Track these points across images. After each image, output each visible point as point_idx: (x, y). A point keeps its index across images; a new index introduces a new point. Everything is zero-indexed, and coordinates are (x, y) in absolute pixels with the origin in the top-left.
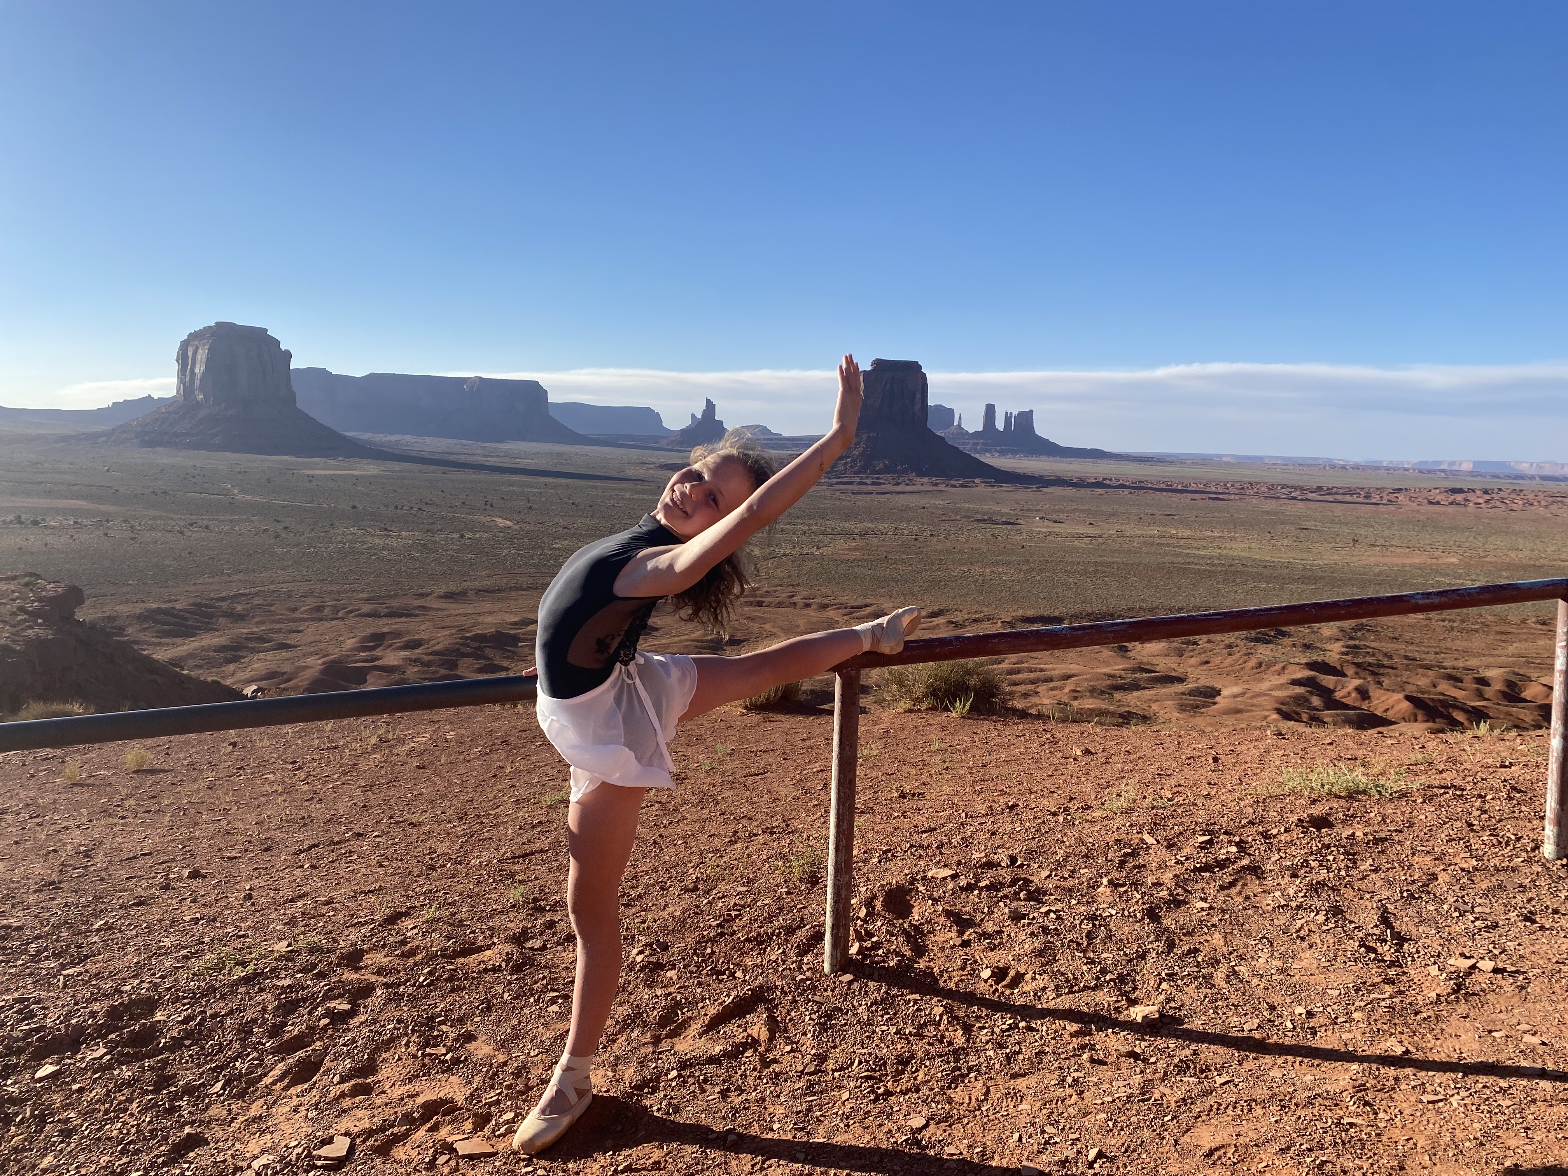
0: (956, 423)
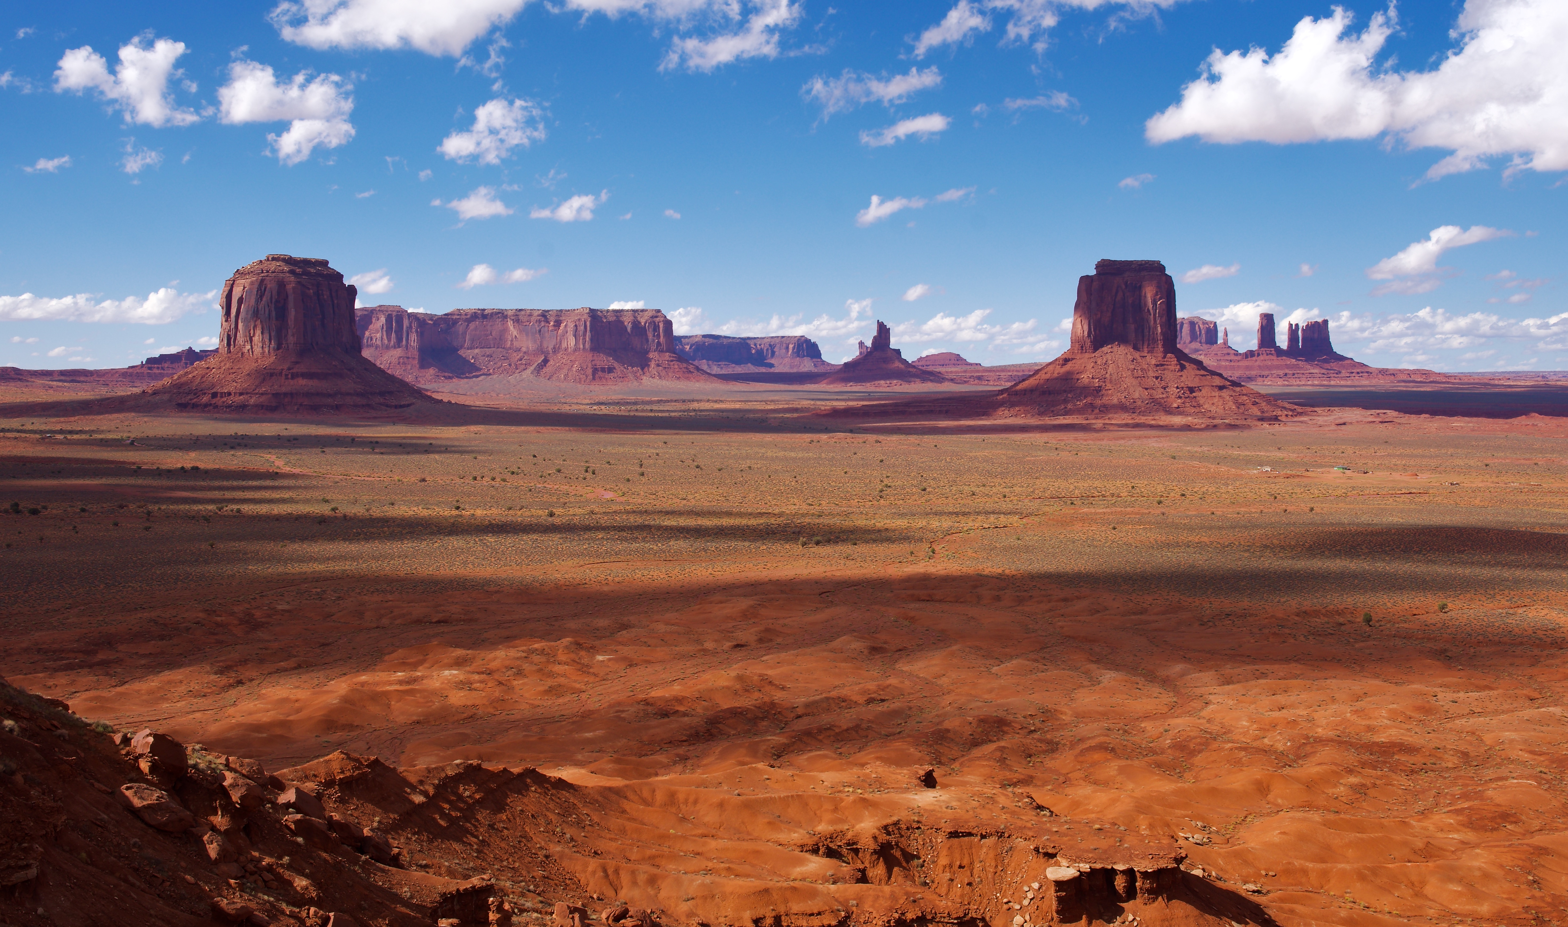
0: (1220, 341)
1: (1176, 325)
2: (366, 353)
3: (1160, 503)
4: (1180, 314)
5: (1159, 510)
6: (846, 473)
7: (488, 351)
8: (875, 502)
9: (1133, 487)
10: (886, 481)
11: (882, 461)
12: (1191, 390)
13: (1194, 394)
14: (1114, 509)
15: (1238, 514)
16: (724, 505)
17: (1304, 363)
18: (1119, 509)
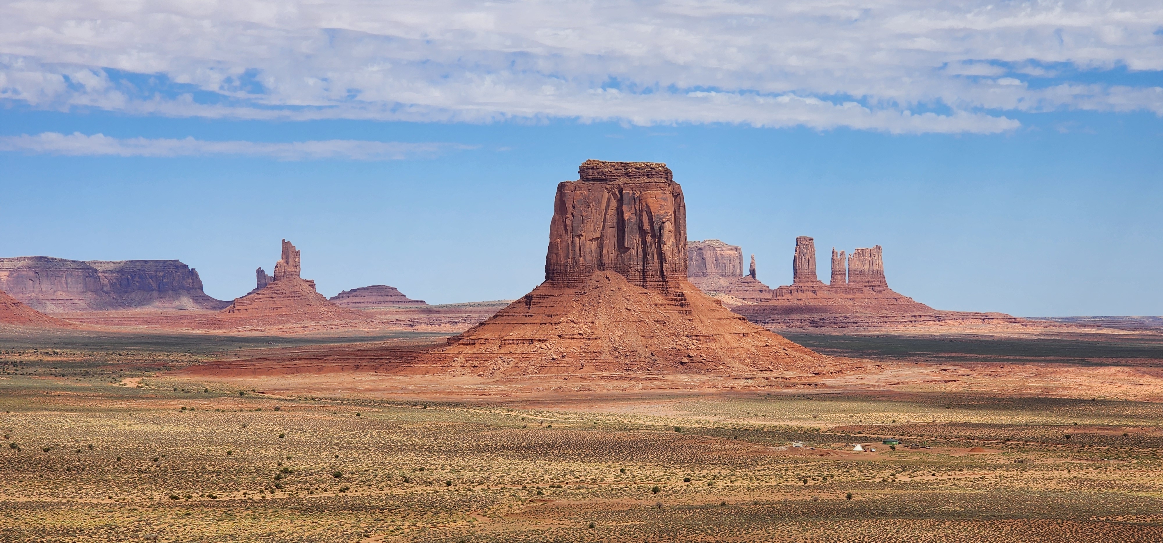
0: (745, 271)
1: (686, 251)
3: (655, 490)
5: (653, 500)
6: (229, 453)
8: (269, 496)
9: (622, 471)
10: (286, 464)
11: (281, 437)
14: (594, 500)
15: (756, 504)
16: (49, 500)
17: (851, 302)
18: (601, 500)
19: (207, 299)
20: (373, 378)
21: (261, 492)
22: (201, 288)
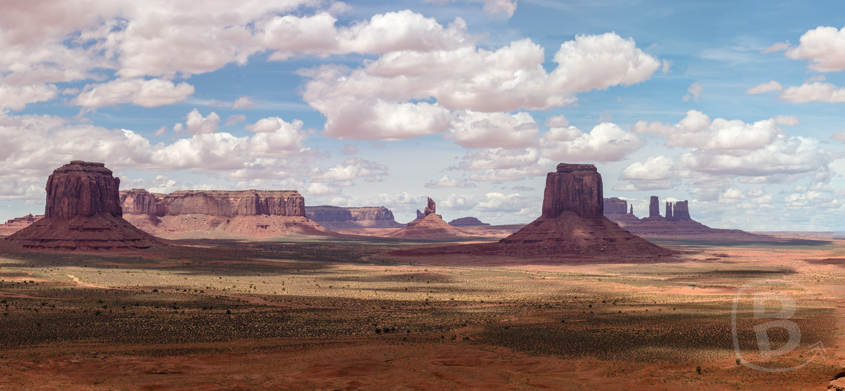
0: (629, 212)
1: (602, 203)
2: (126, 217)
3: (590, 306)
4: (605, 196)
5: (590, 311)
7: (195, 216)
9: (576, 298)
10: (430, 294)
12: (612, 240)
13: (613, 243)
14: (564, 310)
15: (634, 312)
16: (332, 308)
17: (674, 225)
18: (567, 310)
19: (396, 223)
20: (467, 257)
21: (420, 306)
22: (393, 218)
